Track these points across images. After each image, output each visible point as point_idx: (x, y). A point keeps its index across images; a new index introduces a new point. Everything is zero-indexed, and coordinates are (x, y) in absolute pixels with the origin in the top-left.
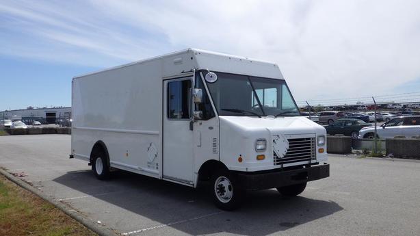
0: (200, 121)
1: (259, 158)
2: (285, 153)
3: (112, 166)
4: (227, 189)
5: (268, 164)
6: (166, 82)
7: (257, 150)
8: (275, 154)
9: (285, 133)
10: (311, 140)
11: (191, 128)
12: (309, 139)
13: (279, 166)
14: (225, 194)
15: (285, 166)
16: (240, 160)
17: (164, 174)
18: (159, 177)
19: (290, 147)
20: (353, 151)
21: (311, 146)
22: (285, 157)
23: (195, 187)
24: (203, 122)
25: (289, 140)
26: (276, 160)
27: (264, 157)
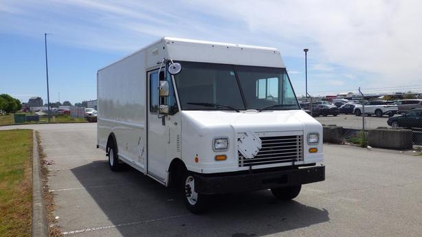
0: (169, 116)
1: (219, 158)
2: (256, 154)
3: (120, 158)
4: (193, 190)
5: (231, 165)
6: (149, 73)
7: (215, 150)
8: (240, 155)
9: (256, 131)
10: (298, 139)
11: (164, 124)
12: (295, 137)
13: (247, 168)
14: (192, 195)
15: (254, 167)
16: (197, 160)
17: (149, 170)
18: (144, 172)
19: (263, 146)
20: (414, 146)
21: (298, 145)
22: (256, 157)
23: (166, 185)
24: (171, 117)
25: (262, 138)
26: (242, 161)
27: (224, 158)
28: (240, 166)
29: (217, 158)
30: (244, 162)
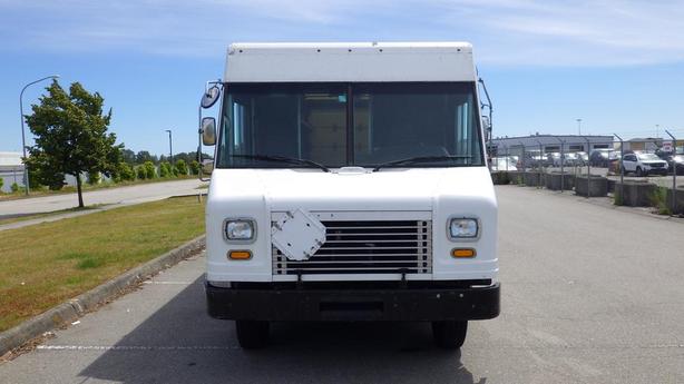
1: (235, 255)
2: (312, 253)
7: (229, 240)
8: (278, 252)
9: (314, 209)
10: (419, 227)
12: (412, 223)
13: (293, 278)
15: (307, 278)
19: (328, 238)
25: (326, 223)
26: (284, 264)
27: (248, 255)
28: (280, 272)
29: (232, 256)
30: (289, 266)
